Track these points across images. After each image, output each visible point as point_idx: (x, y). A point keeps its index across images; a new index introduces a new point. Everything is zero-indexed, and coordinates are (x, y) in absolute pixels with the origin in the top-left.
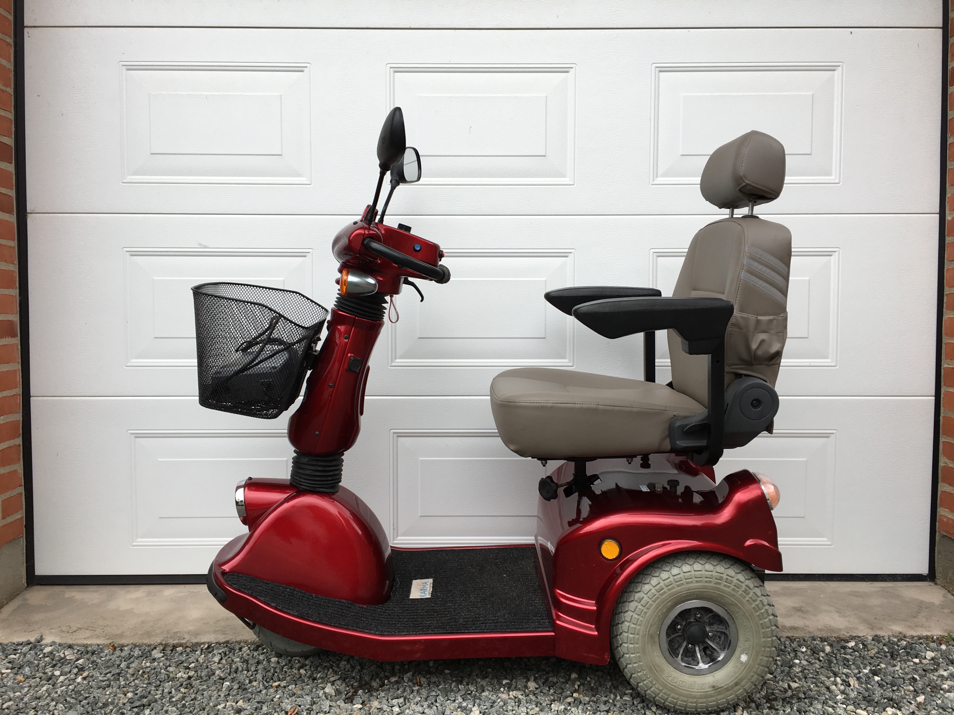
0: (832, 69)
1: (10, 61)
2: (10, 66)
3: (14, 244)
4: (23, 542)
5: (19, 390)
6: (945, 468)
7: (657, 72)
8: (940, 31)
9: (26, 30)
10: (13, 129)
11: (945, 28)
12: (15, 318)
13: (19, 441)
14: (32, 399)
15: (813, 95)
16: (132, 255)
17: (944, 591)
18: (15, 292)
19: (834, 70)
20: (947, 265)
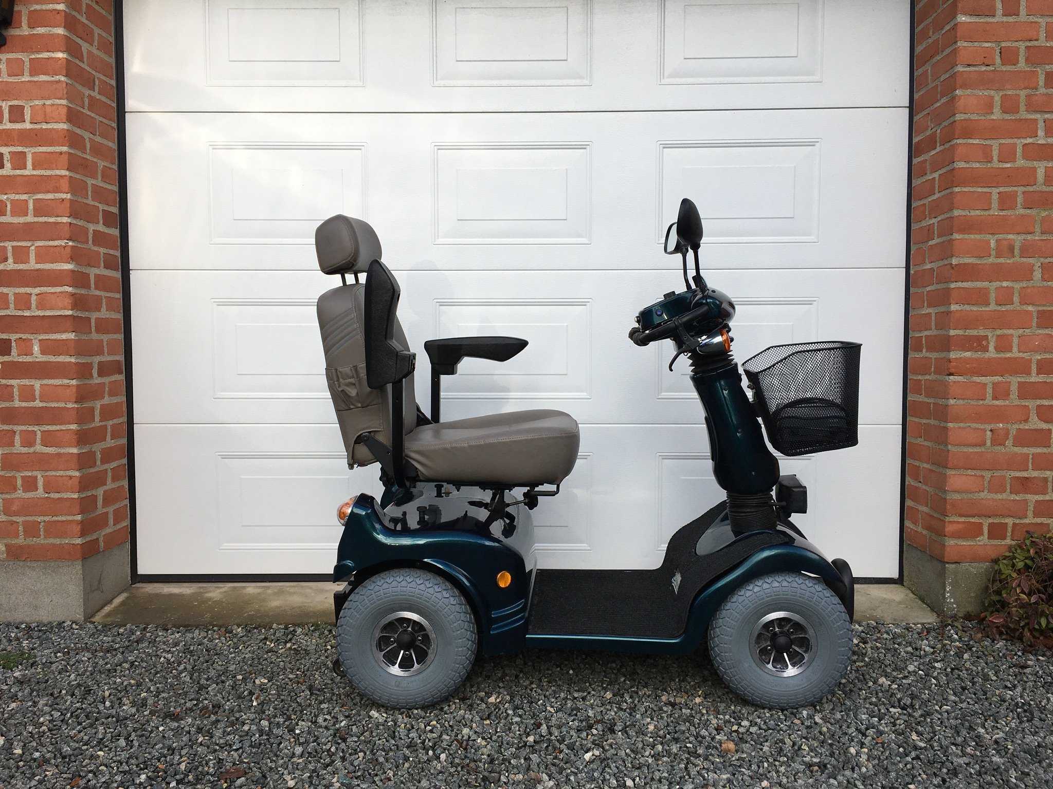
0: (812, 144)
1: (114, 143)
2: (114, 146)
3: (119, 296)
4: (128, 546)
5: (125, 419)
6: (910, 485)
7: (661, 148)
8: (907, 110)
9: (127, 115)
10: (118, 199)
11: (911, 107)
12: (121, 358)
13: (125, 461)
14: (135, 426)
15: (795, 167)
16: (218, 305)
17: (908, 592)
18: (121, 337)
19: (814, 145)
20: (912, 313)
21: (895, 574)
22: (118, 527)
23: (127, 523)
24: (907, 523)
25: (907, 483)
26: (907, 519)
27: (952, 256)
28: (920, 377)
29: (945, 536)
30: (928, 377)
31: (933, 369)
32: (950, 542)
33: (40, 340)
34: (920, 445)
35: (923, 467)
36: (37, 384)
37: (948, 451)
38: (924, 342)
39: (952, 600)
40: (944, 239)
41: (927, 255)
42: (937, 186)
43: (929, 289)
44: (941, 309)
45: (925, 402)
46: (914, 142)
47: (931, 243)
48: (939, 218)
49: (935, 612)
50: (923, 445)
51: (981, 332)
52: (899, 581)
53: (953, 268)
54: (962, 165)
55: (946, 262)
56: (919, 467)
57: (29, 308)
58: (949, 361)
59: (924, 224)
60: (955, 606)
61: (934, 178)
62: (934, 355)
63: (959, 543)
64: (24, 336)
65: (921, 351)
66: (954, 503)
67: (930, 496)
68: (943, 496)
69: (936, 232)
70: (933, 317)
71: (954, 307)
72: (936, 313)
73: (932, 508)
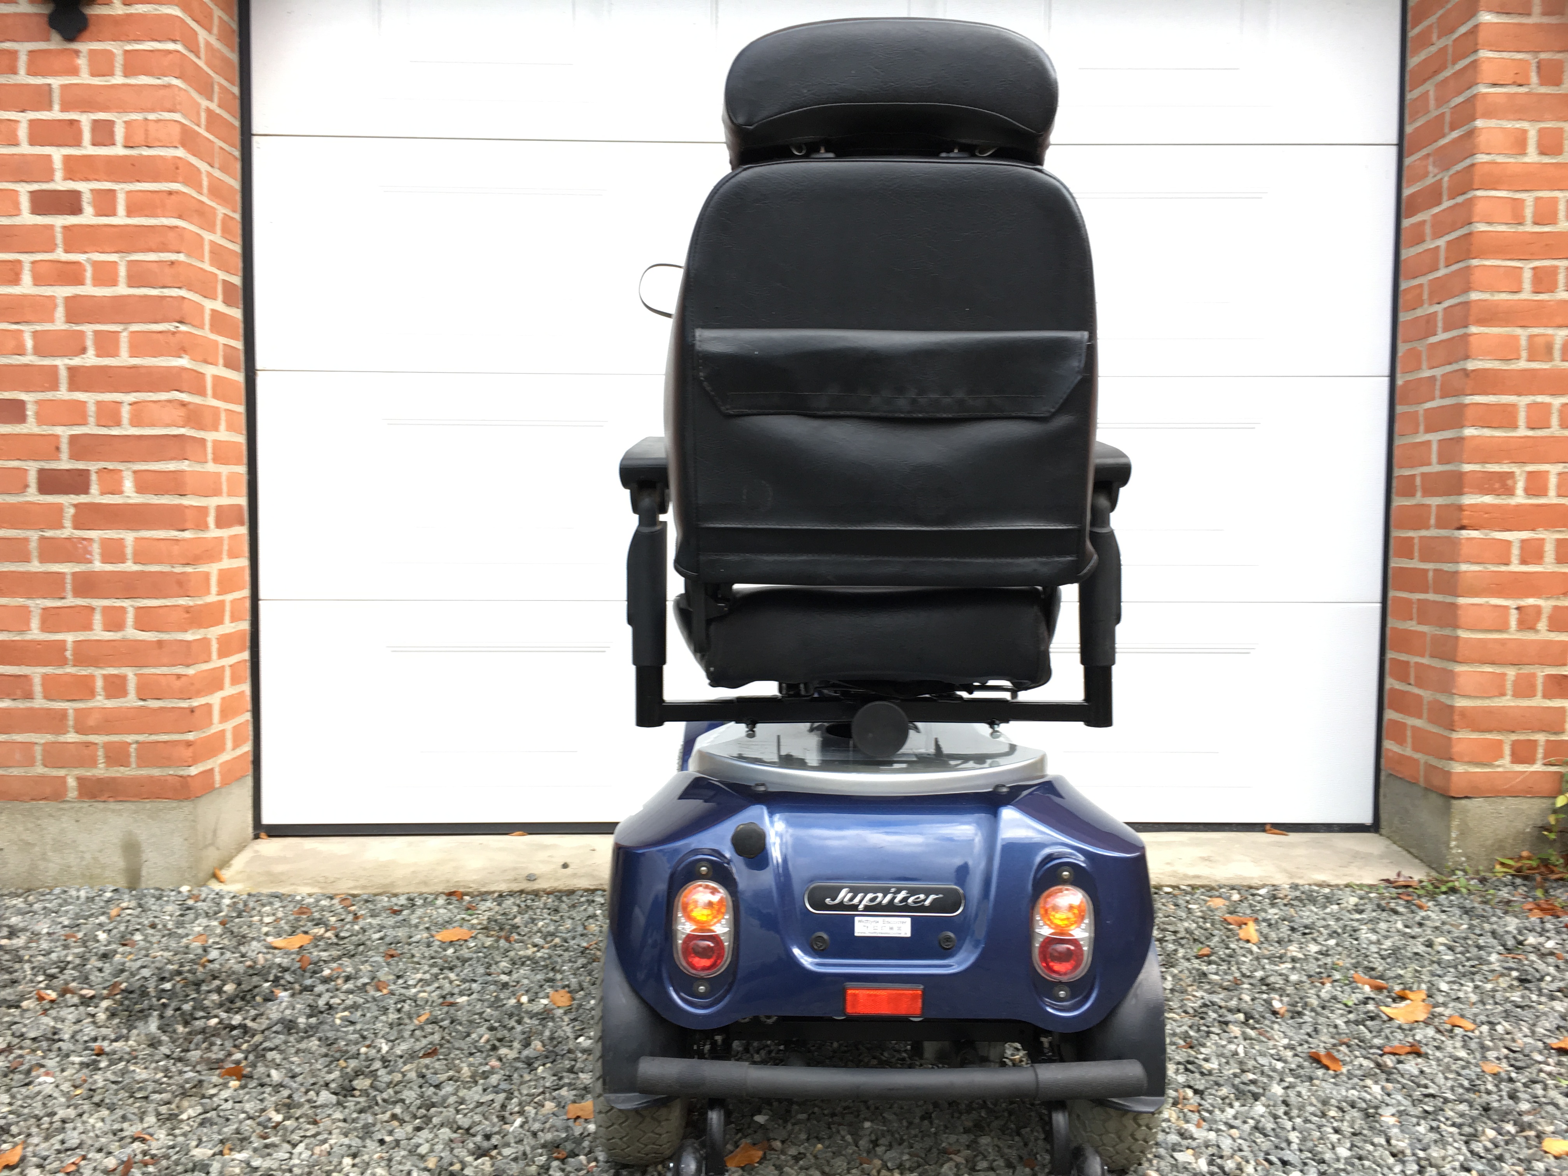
0: (1258, 197)
1: (236, 180)
2: (236, 185)
3: (241, 409)
4: (249, 781)
5: (246, 592)
6: (1392, 690)
8: (1394, 151)
9: (254, 138)
10: (240, 265)
11: (1400, 145)
12: (244, 502)
13: (246, 655)
14: (260, 603)
16: (389, 424)
17: (1388, 842)
18: (242, 469)
19: (1260, 198)
20: (1398, 442)
21: (1367, 818)
22: (239, 752)
23: (248, 747)
24: (1388, 745)
25: (1387, 687)
26: (1387, 738)
27: (1467, 357)
28: (1411, 534)
29: (1451, 759)
30: (1424, 533)
31: (1433, 521)
32: (1459, 768)
33: (135, 472)
34: (1410, 630)
35: (1416, 663)
36: (129, 537)
37: (1458, 638)
38: (1418, 483)
39: (1460, 851)
40: (1454, 333)
41: (1424, 357)
42: (1442, 257)
43: (1428, 405)
44: (1447, 434)
45: (1420, 569)
46: (1404, 196)
47: (1433, 340)
48: (1446, 304)
49: (1434, 869)
50: (1416, 632)
51: (1505, 468)
52: (1375, 827)
53: (1467, 375)
54: (1482, 227)
55: (1455, 367)
56: (1409, 662)
57: (118, 424)
58: (1460, 508)
59: (1419, 312)
60: (1463, 859)
61: (1438, 247)
62: (1435, 501)
63: (1470, 770)
64: (110, 466)
65: (1413, 495)
66: (1464, 712)
67: (1425, 702)
68: (1449, 702)
69: (1440, 324)
70: (1435, 447)
71: (1469, 432)
72: (1440, 441)
73: (1431, 721)
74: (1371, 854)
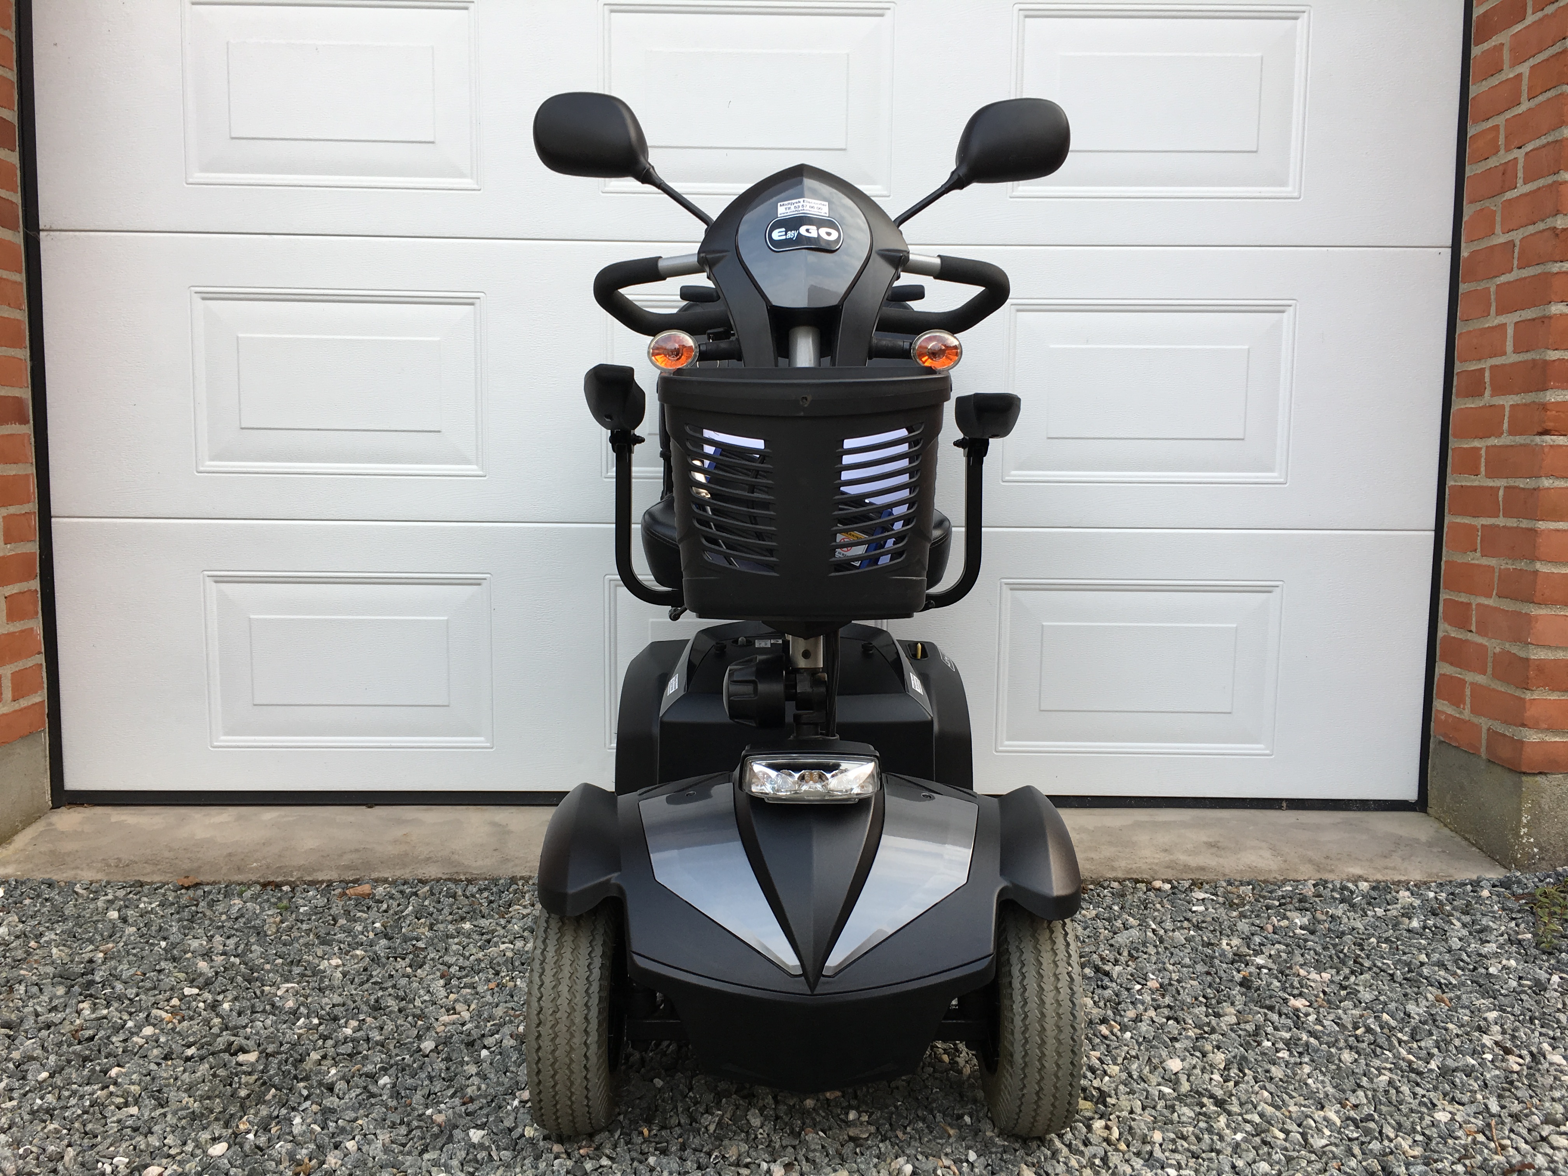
0: (1293, 16)
3: (21, 277)
4: (45, 739)
5: (33, 506)
6: (1445, 638)
7: (1022, 18)
10: (16, 97)
12: (26, 394)
13: (35, 584)
14: (53, 520)
15: (1262, 57)
16: (204, 299)
17: (1437, 824)
18: (24, 354)
19: (1296, 18)
20: (1460, 328)
21: (1411, 794)
22: (24, 703)
23: (41, 696)
24: (1439, 705)
25: (1440, 634)
26: (1439, 697)
27: (1557, 213)
28: (1476, 443)
29: (1524, 725)
30: (1494, 441)
31: (1506, 426)
32: (1533, 737)
34: (1472, 564)
35: (1478, 605)
37: (1536, 572)
38: (1487, 379)
39: (1532, 840)
40: (1541, 183)
41: (1498, 218)
42: (1525, 88)
43: (1503, 279)
44: (1528, 314)
45: (1487, 487)
46: (1474, 16)
47: (1509, 195)
48: (1529, 147)
49: (1497, 861)
50: (1479, 566)
52: (1420, 805)
53: (1557, 235)
55: (1541, 226)
56: (1470, 604)
58: (1544, 407)
59: (1493, 162)
60: (1536, 850)
61: (1519, 76)
62: (1508, 401)
63: (1547, 739)
65: (1481, 395)
66: (1541, 667)
67: (1490, 654)
68: (1522, 654)
69: (1520, 174)
70: (1510, 331)
71: (1557, 309)
72: (1516, 323)
73: (1495, 676)
74: (1417, 841)
